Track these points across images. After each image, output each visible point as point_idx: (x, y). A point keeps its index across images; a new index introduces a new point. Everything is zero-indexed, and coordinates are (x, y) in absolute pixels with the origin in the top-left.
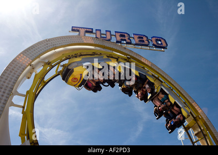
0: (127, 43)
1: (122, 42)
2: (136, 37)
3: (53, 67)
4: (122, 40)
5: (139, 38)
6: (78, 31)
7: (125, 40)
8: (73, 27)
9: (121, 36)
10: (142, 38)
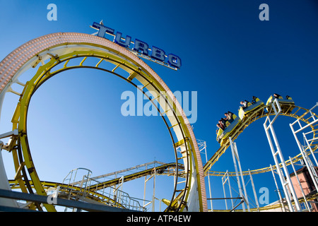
0: (144, 54)
1: (140, 51)
2: (155, 50)
3: (60, 62)
4: (140, 49)
5: (157, 51)
6: (99, 28)
7: (143, 50)
8: (94, 23)
9: (141, 45)
10: (160, 52)
